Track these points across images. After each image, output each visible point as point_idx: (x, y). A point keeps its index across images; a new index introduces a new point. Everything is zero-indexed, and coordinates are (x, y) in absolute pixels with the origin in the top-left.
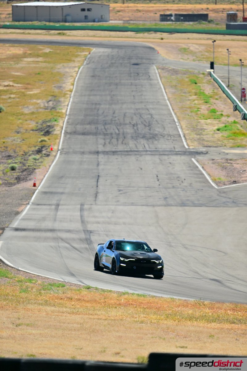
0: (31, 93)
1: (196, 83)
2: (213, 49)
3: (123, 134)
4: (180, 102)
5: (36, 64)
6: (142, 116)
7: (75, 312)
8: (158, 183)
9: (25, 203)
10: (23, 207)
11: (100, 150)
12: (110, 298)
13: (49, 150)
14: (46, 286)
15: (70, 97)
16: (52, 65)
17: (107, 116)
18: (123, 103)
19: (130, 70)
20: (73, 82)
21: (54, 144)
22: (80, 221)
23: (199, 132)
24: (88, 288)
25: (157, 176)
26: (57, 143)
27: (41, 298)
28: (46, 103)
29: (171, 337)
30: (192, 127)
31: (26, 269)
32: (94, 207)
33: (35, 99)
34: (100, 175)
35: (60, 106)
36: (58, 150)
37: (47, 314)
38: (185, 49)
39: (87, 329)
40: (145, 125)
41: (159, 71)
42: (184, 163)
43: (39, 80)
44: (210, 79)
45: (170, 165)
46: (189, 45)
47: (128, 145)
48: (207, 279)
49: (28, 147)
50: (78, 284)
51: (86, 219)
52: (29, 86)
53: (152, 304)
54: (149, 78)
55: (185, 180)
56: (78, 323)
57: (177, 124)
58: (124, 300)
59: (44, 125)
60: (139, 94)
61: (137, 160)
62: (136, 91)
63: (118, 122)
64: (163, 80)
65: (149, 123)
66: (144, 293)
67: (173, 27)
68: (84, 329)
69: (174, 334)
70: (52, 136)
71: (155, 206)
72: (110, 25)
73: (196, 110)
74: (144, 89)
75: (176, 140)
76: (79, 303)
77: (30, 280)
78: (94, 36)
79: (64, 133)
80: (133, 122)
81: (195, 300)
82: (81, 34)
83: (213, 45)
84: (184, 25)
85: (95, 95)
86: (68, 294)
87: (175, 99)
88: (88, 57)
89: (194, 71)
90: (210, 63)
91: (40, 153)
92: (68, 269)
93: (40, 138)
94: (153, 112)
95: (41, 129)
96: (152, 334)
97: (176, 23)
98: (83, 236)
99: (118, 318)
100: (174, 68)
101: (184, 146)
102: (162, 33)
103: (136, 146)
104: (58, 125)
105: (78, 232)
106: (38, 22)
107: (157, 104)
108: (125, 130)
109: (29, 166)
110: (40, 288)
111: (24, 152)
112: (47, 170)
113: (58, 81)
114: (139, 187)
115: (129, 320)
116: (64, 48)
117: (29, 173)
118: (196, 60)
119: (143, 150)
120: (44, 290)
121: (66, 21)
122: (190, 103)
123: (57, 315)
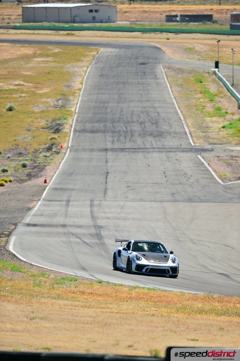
0: (41, 92)
1: (201, 82)
2: (217, 48)
3: (131, 131)
4: (186, 101)
5: (46, 64)
6: (149, 114)
7: (87, 306)
8: (165, 179)
9: (36, 199)
10: (35, 203)
11: (109, 147)
12: (121, 292)
13: (59, 147)
14: (58, 280)
15: (79, 96)
16: (61, 65)
17: (115, 114)
18: (130, 102)
19: (137, 70)
20: (81, 81)
21: (64, 142)
22: (90, 217)
23: (204, 130)
24: (100, 282)
25: (164, 173)
26: (67, 141)
27: (54, 292)
28: (55, 102)
29: (182, 330)
30: (198, 125)
31: (39, 264)
32: (104, 203)
33: (45, 98)
34: (108, 171)
35: (69, 104)
36: (68, 148)
37: (60, 308)
38: (190, 49)
39: (100, 322)
40: (152, 123)
41: (166, 70)
42: (191, 160)
43: (48, 79)
44: (215, 78)
45: (176, 162)
46: (195, 45)
47: (136, 142)
48: (215, 273)
49: (39, 145)
50: (90, 279)
51: (96, 215)
52: (39, 85)
53: (162, 297)
54: (156, 77)
55: (191, 176)
56: (90, 317)
57: (183, 122)
58: (135, 294)
59: (54, 123)
60: (146, 92)
61: (145, 157)
62: (143, 90)
63: (126, 120)
64: (170, 79)
65: (156, 121)
66: (154, 287)
67: (178, 27)
68: (97, 322)
69: (185, 327)
70: (61, 134)
71: (163, 201)
72: (118, 25)
73: (202, 107)
74: (151, 88)
75: (182, 138)
76: (91, 297)
77: (43, 275)
78: (102, 36)
79: (74, 131)
81: (204, 293)
82: (89, 35)
83: (218, 44)
84: (189, 25)
85: (104, 94)
86: (81, 288)
87: (181, 97)
88: (96, 57)
89: (199, 70)
90: (215, 62)
91: (50, 151)
92: (80, 263)
93: (50, 136)
94: (159, 110)
95: (51, 127)
96: (163, 327)
97: (181, 24)
98: (93, 231)
99: (129, 312)
100: (180, 68)
101: (190, 143)
102: (169, 33)
103: (144, 144)
104: (67, 123)
105: (89, 227)
106: (47, 23)
107: (163, 103)
108: (133, 128)
109: (39, 163)
110: (53, 282)
111: (35, 150)
112: (58, 167)
113: (67, 80)
114: (147, 183)
115: (141, 313)
116: (73, 48)
117: (40, 170)
118: (201, 60)
119: (150, 147)
120: (57, 284)
121: (74, 22)
122: (196, 102)
123: (70, 309)
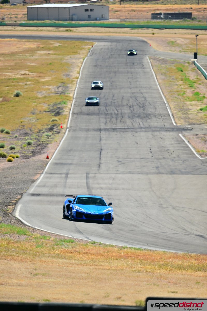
0: (44, 80)
1: (182, 71)
2: (196, 42)
3: (121, 114)
4: (169, 87)
5: (48, 56)
6: (137, 99)
7: (82, 263)
8: (151, 155)
9: (40, 172)
10: (38, 175)
11: (102, 127)
12: (112, 251)
13: (59, 128)
14: (58, 242)
15: (77, 84)
16: (61, 57)
17: (108, 99)
18: (121, 88)
19: (127, 61)
20: (78, 71)
21: (64, 123)
22: (86, 187)
23: (185, 112)
24: (94, 243)
25: (150, 149)
26: (66, 122)
27: (54, 252)
28: (56, 89)
29: (163, 283)
30: (179, 108)
31: (42, 228)
32: (98, 175)
33: (47, 86)
34: (102, 148)
35: (68, 91)
36: (67, 128)
37: (59, 266)
38: (172, 42)
39: (93, 278)
40: (140, 106)
41: (151, 61)
42: (173, 138)
43: (50, 69)
44: (194, 67)
45: (161, 139)
46: (176, 39)
47: (126, 123)
48: (193, 235)
49: (42, 126)
50: (85, 240)
51: (91, 185)
52: (42, 75)
53: (147, 256)
54: (143, 67)
55: (173, 152)
56: (85, 273)
57: (167, 105)
58: (124, 253)
59: (55, 107)
60: (135, 80)
61: (133, 136)
62: (132, 78)
63: (117, 104)
64: (155, 68)
65: (143, 105)
66: (140, 247)
67: (162, 24)
68: (91, 278)
69: (166, 281)
70: (62, 116)
71: (149, 174)
72: (110, 23)
73: (182, 93)
74: (138, 76)
75: (166, 119)
76: (86, 256)
77: (45, 237)
78: (96, 32)
79: (72, 114)
80: (129, 104)
81: (183, 252)
82: (85, 31)
83: (197, 38)
84: (172, 22)
86: (77, 248)
87: (165, 84)
88: (91, 50)
89: (180, 60)
90: (194, 54)
91: (51, 131)
92: (77, 227)
93: (52, 118)
94: (146, 95)
95: (53, 111)
96: (148, 281)
97: (165, 21)
99: (119, 269)
100: (163, 58)
101: (172, 124)
102: (154, 29)
103: (133, 124)
104: (67, 107)
106: (48, 21)
107: (149, 89)
108: (123, 111)
109: (42, 141)
110: (53, 244)
111: (39, 130)
112: (58, 145)
113: (66, 70)
114: (135, 159)
115: (128, 270)
116: (71, 42)
117: (43, 148)
118: (182, 51)
119: (138, 127)
120: (56, 245)
121: (72, 20)
122: (178, 88)
123: (68, 266)
